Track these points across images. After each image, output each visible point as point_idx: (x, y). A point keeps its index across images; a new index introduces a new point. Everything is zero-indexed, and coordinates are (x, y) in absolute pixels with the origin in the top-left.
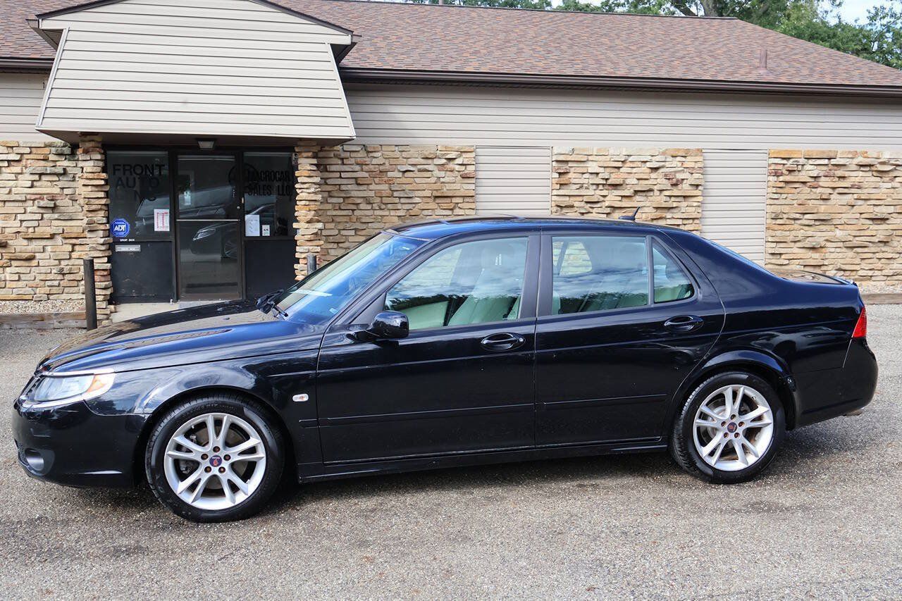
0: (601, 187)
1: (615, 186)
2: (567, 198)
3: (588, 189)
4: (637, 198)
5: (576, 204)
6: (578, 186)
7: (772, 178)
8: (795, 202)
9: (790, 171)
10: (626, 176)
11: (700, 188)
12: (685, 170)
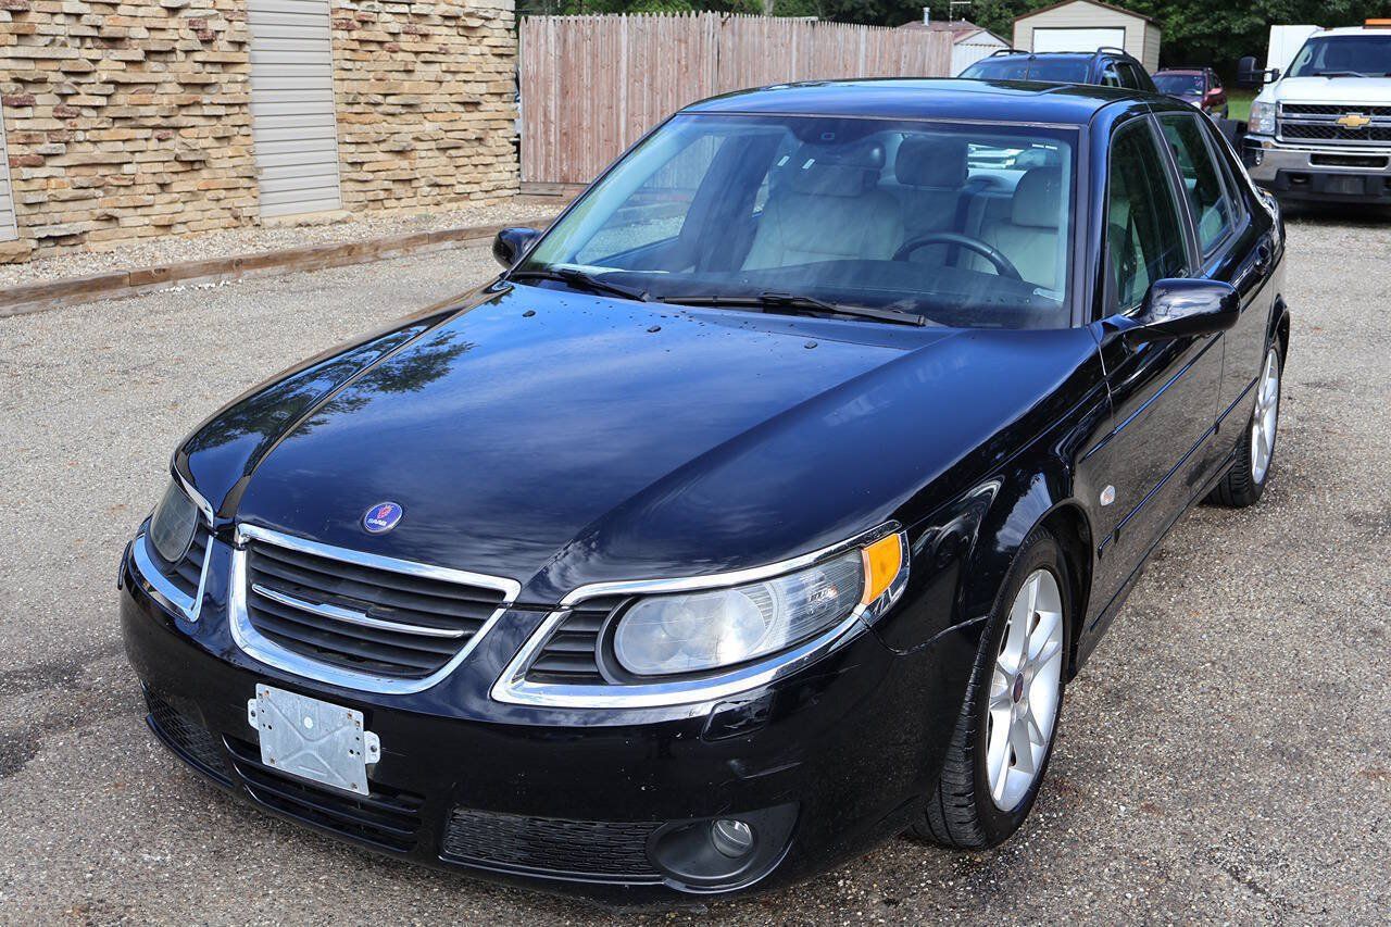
0: (89, 43)
1: (113, 42)
2: (30, 65)
3: (66, 46)
4: (152, 65)
5: (52, 77)
6: (47, 40)
7: (340, 34)
8: (371, 75)
9: (364, 22)
10: (128, 22)
11: (247, 48)
12: (220, 14)
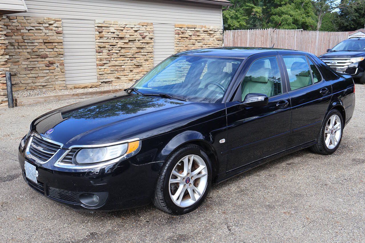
0: (116, 39)
1: (121, 38)
2: (102, 44)
3: (111, 39)
4: (130, 43)
5: (107, 46)
6: (107, 38)
7: (177, 36)
8: (184, 45)
9: (183, 33)
10: (125, 34)
11: (153, 39)
12: (147, 32)
